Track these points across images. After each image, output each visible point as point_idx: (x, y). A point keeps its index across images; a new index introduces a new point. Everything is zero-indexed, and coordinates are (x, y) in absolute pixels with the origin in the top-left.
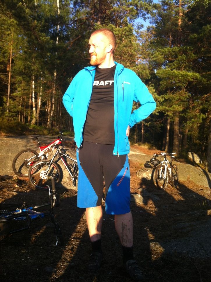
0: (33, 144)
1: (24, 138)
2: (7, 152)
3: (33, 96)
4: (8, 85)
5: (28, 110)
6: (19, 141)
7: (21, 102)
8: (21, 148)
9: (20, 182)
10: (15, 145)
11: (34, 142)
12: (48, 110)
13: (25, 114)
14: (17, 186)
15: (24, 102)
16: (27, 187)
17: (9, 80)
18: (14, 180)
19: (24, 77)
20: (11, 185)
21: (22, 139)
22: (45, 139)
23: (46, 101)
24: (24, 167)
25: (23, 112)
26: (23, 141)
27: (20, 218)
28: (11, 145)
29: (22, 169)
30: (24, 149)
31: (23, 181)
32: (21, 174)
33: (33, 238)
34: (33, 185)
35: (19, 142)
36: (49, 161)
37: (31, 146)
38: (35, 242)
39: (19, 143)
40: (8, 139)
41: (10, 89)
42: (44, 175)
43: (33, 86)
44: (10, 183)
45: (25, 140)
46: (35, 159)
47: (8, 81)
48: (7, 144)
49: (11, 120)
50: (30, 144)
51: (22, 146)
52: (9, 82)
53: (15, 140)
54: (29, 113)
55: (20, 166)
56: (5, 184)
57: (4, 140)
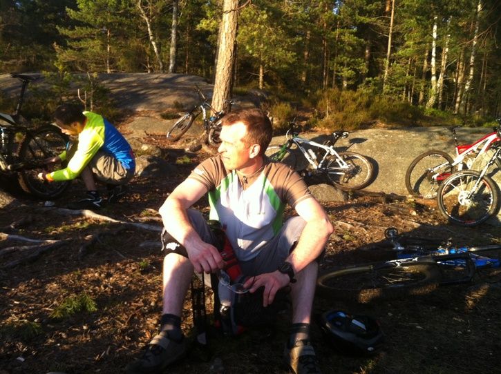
0: (439, 142)
1: (424, 131)
2: (395, 154)
3: (434, 54)
4: (388, 38)
5: (420, 81)
6: (414, 135)
7: (408, 67)
8: (419, 149)
9: (420, 208)
10: (407, 142)
11: (442, 139)
12: (457, 80)
13: (415, 89)
14: (414, 213)
15: (414, 66)
16: (432, 216)
17: (391, 28)
18: (410, 203)
19: (420, 20)
20: (405, 210)
21: (420, 133)
22: (461, 134)
23: (456, 63)
24: (425, 182)
25: (411, 86)
26: (422, 136)
27: (452, 263)
28: (400, 143)
29: (421, 185)
30: (424, 150)
31: (424, 206)
32: (419, 193)
33: (470, 302)
34: (444, 215)
35: (414, 137)
36: (478, 174)
37: (436, 145)
38: (474, 308)
39: (415, 139)
40: (396, 131)
41: (392, 44)
42: (467, 198)
43: (435, 35)
44: (402, 207)
45: (425, 135)
46: (446, 169)
47: (388, 29)
48: (394, 141)
49: (394, 100)
50: (435, 142)
51: (421, 145)
52: (391, 31)
53: (408, 134)
54: (422, 88)
55: (416, 180)
56: (394, 209)
57: (388, 133)
